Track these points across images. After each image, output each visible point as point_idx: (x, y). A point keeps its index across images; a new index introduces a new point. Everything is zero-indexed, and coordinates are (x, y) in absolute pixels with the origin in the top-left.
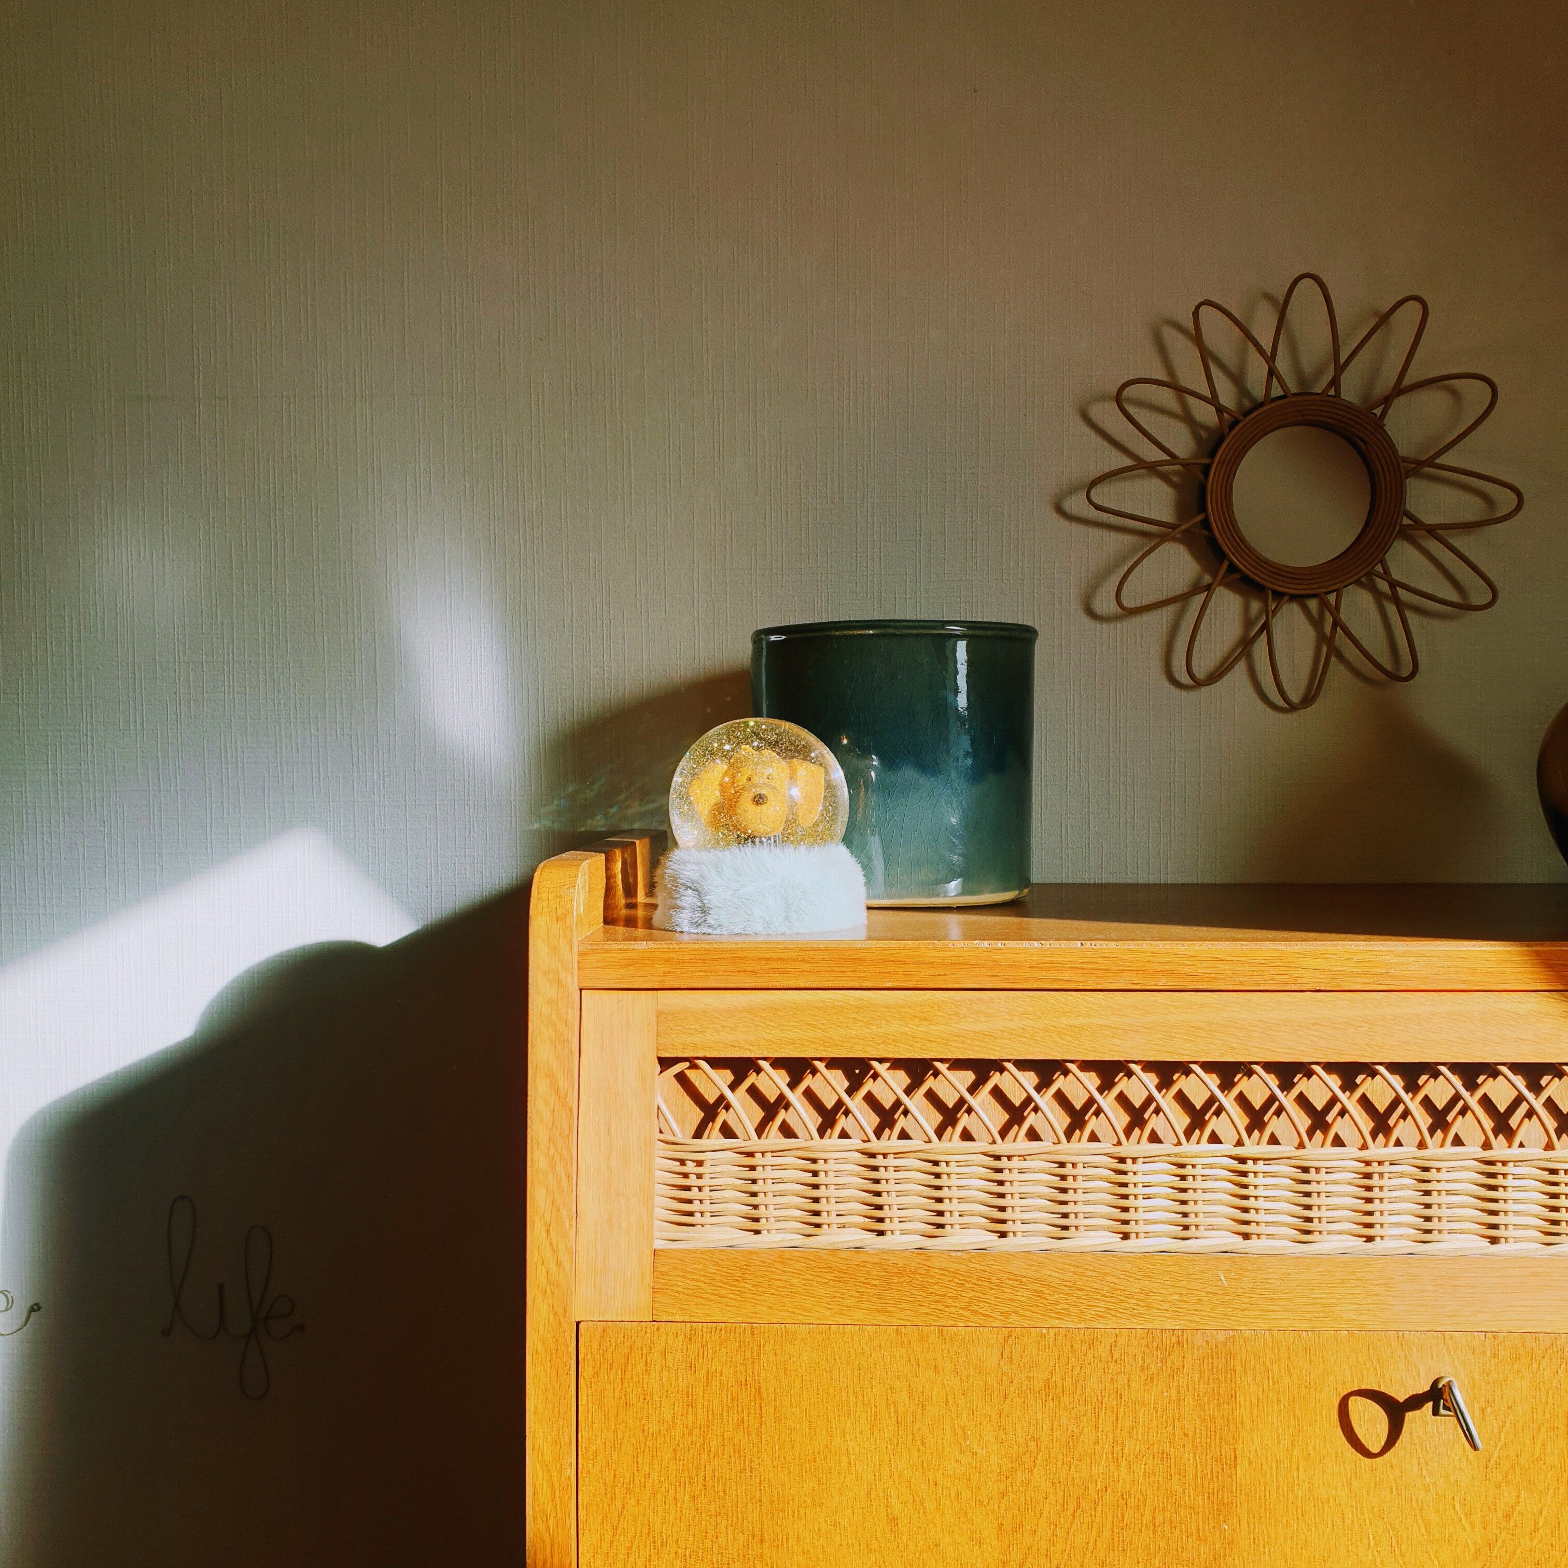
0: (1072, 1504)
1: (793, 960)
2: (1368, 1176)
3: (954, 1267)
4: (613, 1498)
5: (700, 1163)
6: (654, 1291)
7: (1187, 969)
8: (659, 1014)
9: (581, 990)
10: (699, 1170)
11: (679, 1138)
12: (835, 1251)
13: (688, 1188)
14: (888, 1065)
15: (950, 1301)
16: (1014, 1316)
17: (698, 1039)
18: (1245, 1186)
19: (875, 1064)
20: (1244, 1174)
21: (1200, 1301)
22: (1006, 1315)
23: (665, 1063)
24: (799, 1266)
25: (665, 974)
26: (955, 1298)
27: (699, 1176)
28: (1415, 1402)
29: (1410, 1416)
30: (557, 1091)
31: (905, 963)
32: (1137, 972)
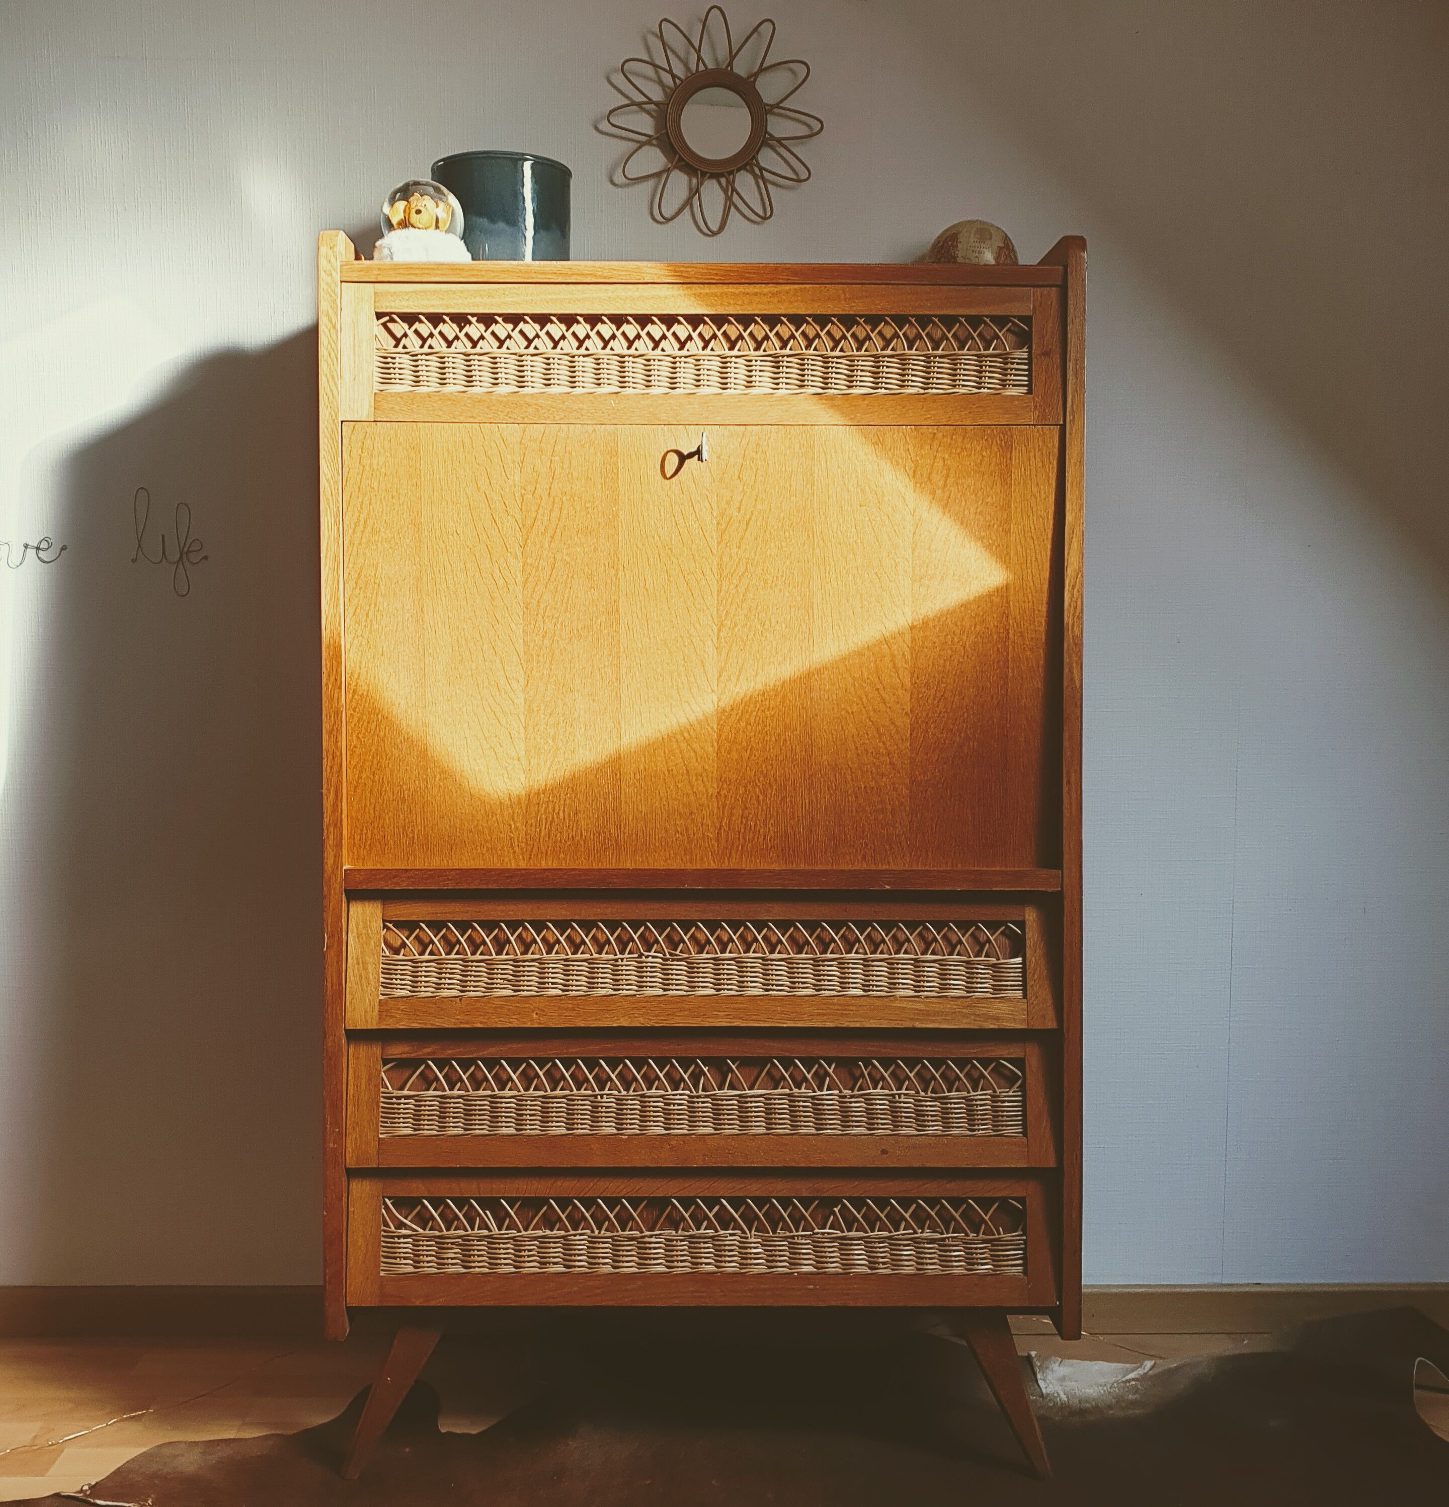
0: (551, 499)
1: (432, 269)
2: (675, 363)
3: (501, 399)
4: (358, 497)
5: (394, 358)
6: (375, 408)
7: (600, 273)
8: (376, 293)
9: (341, 282)
10: (393, 361)
11: (385, 347)
12: (451, 393)
13: (389, 368)
14: (475, 318)
15: (499, 413)
16: (526, 419)
17: (392, 304)
18: (624, 367)
19: (469, 317)
20: (624, 362)
21: (603, 413)
22: (523, 418)
23: (379, 316)
24: (436, 398)
25: (378, 275)
26: (502, 412)
27: (394, 363)
28: (691, 455)
29: (687, 462)
30: (331, 322)
31: (481, 271)
32: (578, 274)
